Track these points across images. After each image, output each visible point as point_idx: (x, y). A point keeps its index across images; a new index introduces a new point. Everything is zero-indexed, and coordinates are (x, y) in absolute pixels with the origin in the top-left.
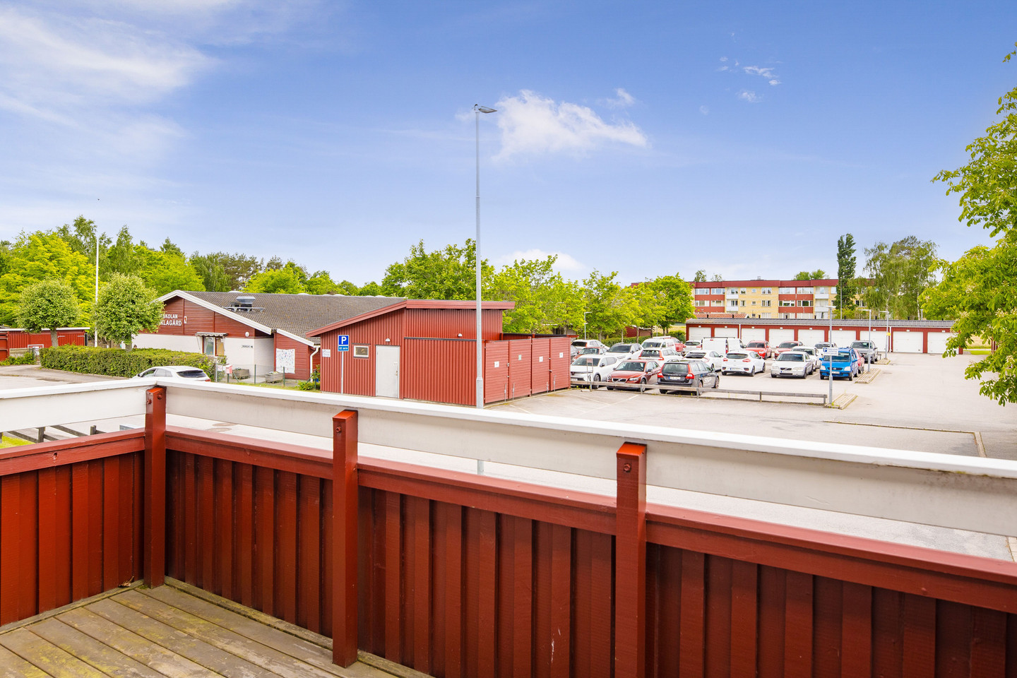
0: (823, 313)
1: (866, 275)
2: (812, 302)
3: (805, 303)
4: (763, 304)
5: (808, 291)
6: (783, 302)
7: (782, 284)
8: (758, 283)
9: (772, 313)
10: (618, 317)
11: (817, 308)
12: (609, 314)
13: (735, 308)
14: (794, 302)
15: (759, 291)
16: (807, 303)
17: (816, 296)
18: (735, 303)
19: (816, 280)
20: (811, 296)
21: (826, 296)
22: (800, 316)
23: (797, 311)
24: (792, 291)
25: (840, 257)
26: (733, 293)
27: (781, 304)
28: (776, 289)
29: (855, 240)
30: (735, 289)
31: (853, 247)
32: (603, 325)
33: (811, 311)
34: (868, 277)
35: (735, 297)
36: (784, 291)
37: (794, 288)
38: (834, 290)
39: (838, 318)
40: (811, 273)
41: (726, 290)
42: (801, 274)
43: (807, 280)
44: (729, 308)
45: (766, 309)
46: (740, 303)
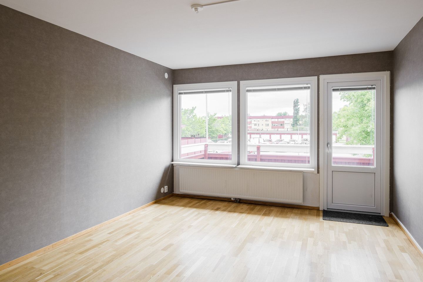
0: (288, 128)
1: (304, 114)
2: (284, 124)
3: (281, 125)
4: (266, 126)
5: (282, 120)
6: (273, 124)
7: (272, 118)
8: (264, 117)
9: (270, 129)
10: (217, 130)
11: (286, 126)
12: (214, 129)
13: (255, 127)
14: (277, 125)
15: (264, 120)
16: (282, 125)
17: (285, 122)
18: (255, 125)
19: (284, 116)
20: (284, 122)
21: (288, 122)
22: (280, 130)
23: (278, 128)
24: (276, 120)
25: (294, 107)
26: (254, 121)
27: (272, 125)
28: (271, 119)
29: (299, 101)
30: (255, 120)
31: (299, 104)
32: (212, 134)
33: (283, 128)
34: (304, 115)
35: (255, 122)
36: (273, 120)
37: (277, 119)
38: (292, 120)
39: (294, 130)
40: (282, 113)
41: (252, 120)
42: (279, 113)
43: (281, 116)
44: (253, 127)
45: (267, 127)
46: (257, 125)
